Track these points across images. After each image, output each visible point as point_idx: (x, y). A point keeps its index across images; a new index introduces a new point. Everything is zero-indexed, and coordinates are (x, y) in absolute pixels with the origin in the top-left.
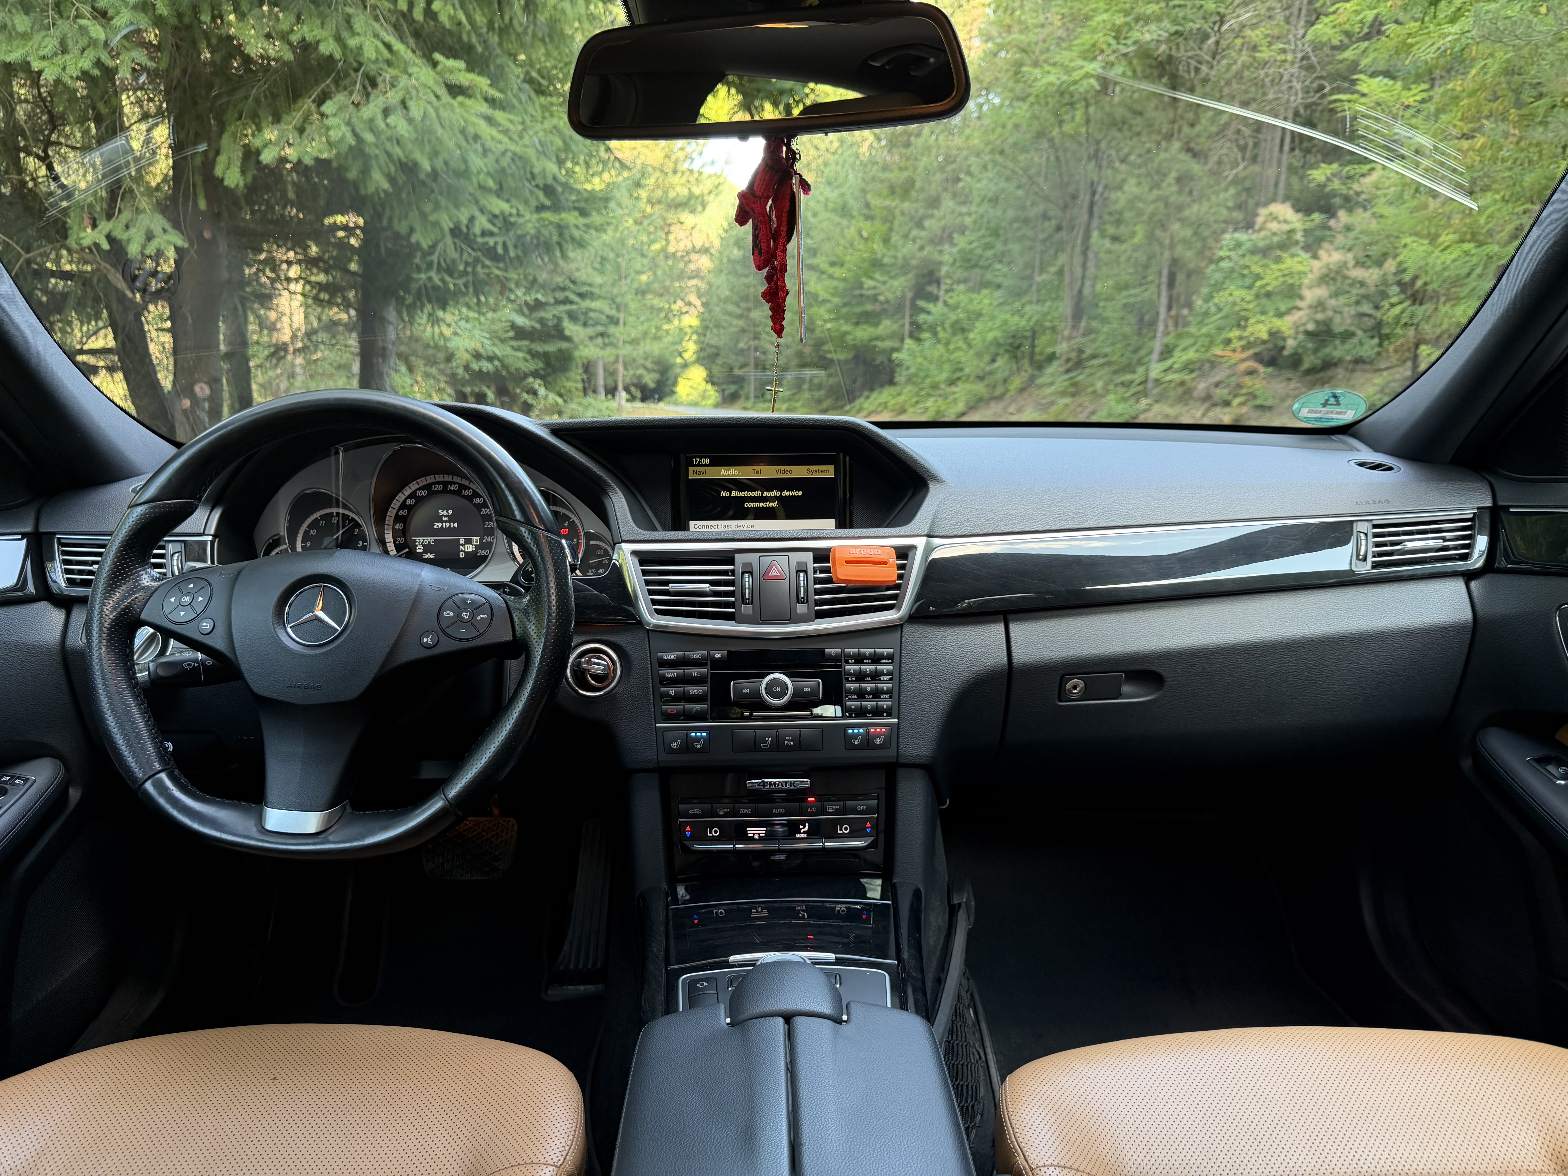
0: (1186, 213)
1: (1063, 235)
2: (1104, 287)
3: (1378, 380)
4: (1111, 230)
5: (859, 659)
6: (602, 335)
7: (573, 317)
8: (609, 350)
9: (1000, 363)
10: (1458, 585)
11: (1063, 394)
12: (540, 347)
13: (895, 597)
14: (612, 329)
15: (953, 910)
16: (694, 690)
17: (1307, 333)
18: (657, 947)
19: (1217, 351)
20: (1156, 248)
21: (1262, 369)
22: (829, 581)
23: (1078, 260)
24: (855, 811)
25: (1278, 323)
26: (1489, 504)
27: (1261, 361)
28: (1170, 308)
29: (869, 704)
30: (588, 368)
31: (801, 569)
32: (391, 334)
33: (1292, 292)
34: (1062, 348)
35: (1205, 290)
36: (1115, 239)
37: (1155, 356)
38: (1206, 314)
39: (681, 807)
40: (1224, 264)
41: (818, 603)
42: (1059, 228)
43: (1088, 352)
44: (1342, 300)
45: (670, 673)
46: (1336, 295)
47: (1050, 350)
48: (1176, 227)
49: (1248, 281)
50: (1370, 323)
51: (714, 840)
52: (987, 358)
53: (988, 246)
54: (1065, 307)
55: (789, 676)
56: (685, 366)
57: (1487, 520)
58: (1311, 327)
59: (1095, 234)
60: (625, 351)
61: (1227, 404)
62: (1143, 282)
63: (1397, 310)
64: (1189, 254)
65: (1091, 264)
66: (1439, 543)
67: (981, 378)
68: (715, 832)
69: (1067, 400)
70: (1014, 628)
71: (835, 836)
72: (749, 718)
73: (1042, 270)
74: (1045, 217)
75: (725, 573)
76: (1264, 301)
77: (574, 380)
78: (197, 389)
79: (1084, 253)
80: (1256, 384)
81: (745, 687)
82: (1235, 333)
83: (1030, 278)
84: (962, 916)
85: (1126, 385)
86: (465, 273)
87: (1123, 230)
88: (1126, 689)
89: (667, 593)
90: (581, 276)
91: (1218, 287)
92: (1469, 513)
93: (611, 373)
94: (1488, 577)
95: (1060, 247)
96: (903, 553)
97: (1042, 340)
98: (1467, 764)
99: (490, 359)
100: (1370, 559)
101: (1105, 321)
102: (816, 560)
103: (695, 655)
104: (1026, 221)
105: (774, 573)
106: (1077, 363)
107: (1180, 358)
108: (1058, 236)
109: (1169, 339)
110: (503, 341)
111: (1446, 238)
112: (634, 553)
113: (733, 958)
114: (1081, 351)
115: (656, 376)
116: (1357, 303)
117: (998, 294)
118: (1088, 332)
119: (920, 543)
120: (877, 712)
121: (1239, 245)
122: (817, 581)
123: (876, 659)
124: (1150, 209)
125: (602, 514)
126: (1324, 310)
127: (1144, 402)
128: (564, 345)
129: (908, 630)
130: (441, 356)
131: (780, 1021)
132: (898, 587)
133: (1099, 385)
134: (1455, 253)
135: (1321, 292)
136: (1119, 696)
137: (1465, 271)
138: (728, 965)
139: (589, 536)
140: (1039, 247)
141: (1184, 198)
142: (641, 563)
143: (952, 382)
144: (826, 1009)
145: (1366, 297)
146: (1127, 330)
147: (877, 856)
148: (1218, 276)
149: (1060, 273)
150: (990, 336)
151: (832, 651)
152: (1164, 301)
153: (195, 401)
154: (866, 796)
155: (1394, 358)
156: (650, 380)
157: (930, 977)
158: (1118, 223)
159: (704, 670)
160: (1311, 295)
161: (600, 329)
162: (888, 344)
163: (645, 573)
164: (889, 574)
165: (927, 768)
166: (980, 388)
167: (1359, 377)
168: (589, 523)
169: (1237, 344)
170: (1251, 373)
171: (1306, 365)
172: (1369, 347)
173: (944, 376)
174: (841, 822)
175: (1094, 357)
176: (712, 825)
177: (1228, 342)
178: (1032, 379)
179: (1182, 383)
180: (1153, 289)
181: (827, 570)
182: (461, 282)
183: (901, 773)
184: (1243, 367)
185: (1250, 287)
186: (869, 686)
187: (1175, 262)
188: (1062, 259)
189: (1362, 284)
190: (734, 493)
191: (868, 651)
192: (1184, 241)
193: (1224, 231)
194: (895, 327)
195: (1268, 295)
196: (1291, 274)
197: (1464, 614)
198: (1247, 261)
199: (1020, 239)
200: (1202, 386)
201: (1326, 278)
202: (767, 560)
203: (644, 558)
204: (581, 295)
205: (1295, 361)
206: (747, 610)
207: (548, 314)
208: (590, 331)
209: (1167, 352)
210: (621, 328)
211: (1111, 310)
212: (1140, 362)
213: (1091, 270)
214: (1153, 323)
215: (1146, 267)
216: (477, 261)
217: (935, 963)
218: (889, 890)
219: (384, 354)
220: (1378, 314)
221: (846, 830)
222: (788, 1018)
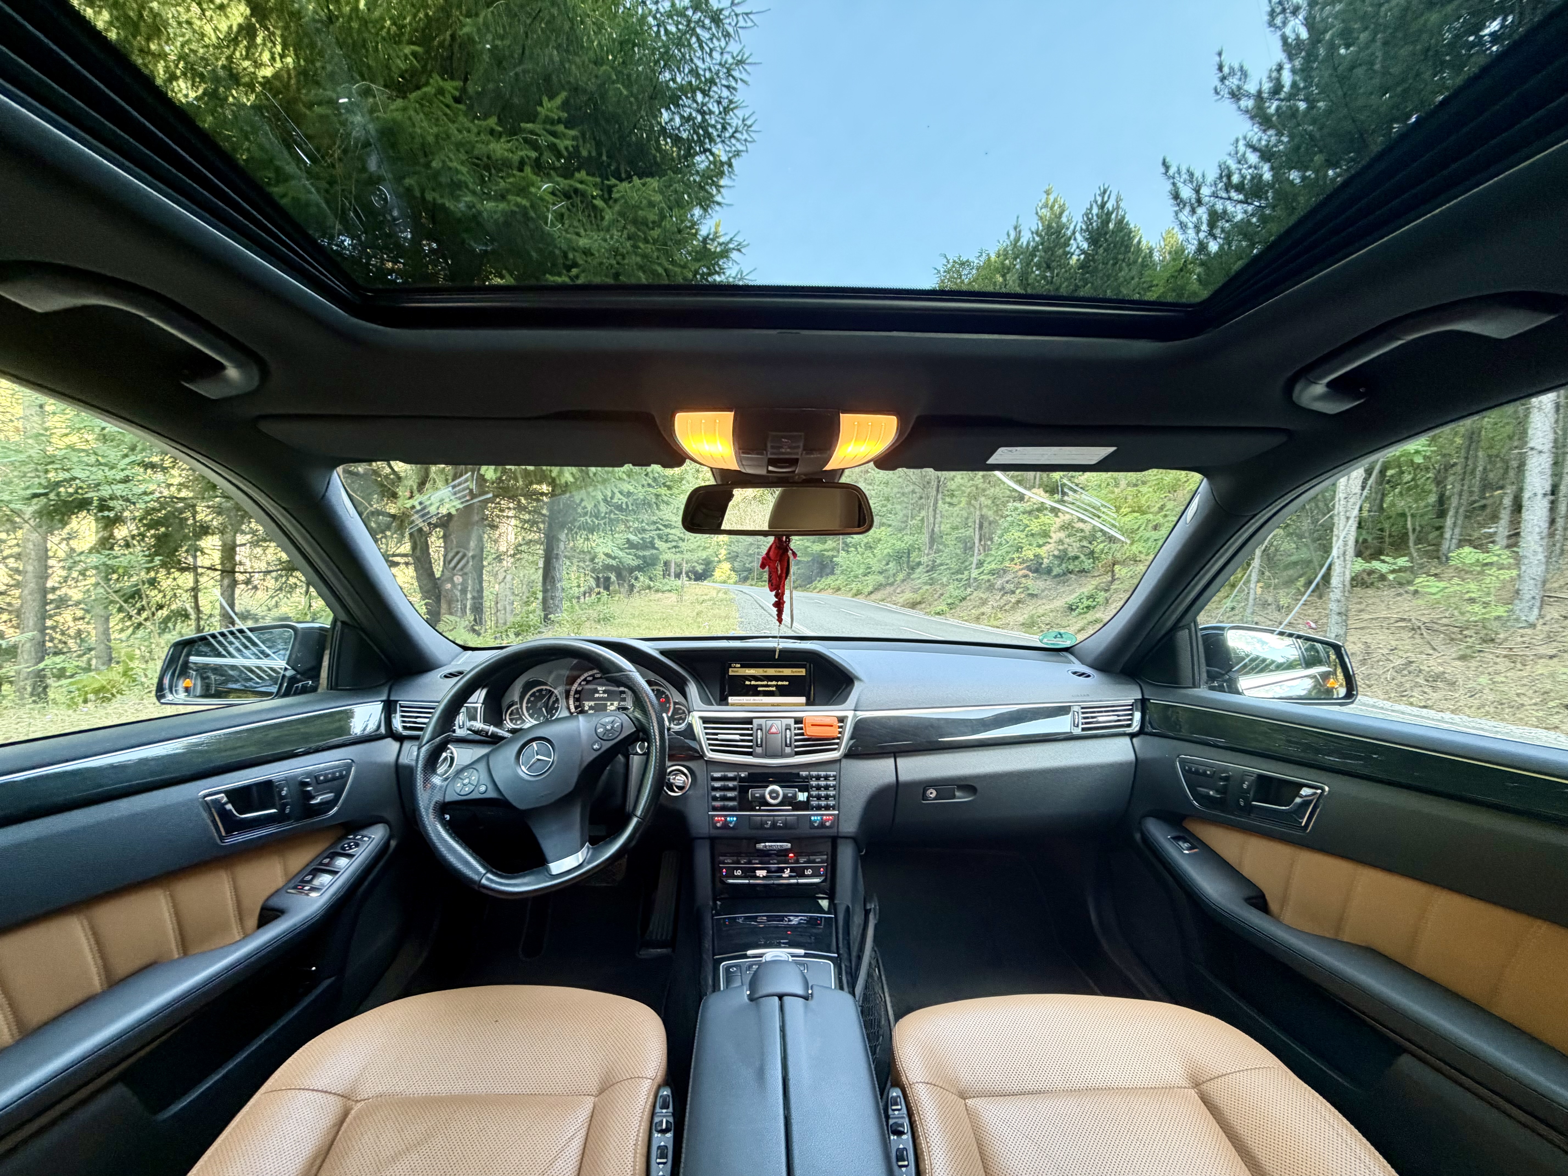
0: (987, 492)
1: (923, 501)
2: (946, 528)
3: (1095, 582)
4: (948, 500)
5: (818, 778)
6: (675, 547)
7: (660, 537)
8: (678, 555)
9: (891, 565)
10: (1127, 740)
11: (925, 584)
12: (641, 553)
13: (837, 744)
14: (681, 544)
15: (867, 913)
16: (730, 794)
17: (1054, 556)
18: (707, 944)
19: (1007, 564)
20: (972, 509)
21: (1031, 575)
22: (802, 734)
23: (931, 513)
24: (814, 862)
25: (1038, 550)
26: (1140, 697)
27: (1030, 570)
28: (980, 540)
29: (823, 803)
30: (666, 564)
31: (788, 728)
32: (562, 545)
33: (1046, 534)
34: (924, 559)
35: (999, 532)
36: (951, 504)
37: (974, 566)
38: (1000, 544)
39: (721, 858)
40: (1008, 519)
41: (797, 747)
42: (921, 498)
43: (938, 562)
44: (1072, 539)
45: (717, 784)
46: (1069, 536)
47: (917, 560)
48: (983, 499)
49: (1022, 528)
50: (1088, 551)
51: (738, 877)
52: (884, 563)
53: (884, 506)
54: (925, 538)
55: (781, 787)
56: (719, 562)
57: (1139, 706)
58: (1056, 553)
59: (940, 502)
60: (687, 556)
61: (1013, 592)
62: (966, 526)
63: (1101, 546)
64: (990, 513)
65: (938, 516)
66: (1116, 718)
67: (880, 573)
68: (738, 873)
69: (928, 587)
70: (898, 760)
71: (803, 876)
72: (760, 810)
73: (913, 518)
74: (913, 492)
75: (748, 729)
76: (1030, 538)
77: (659, 570)
78: (455, 579)
79: (935, 511)
80: (1030, 583)
81: (757, 793)
82: (1016, 555)
83: (906, 522)
84: (871, 916)
85: (960, 580)
86: (605, 517)
87: (955, 500)
88: (957, 794)
89: (716, 740)
90: (666, 517)
91: (1006, 530)
92: (1131, 702)
93: (678, 565)
94: (1142, 737)
95: (921, 508)
96: (842, 720)
97: (914, 555)
98: (1138, 836)
99: (614, 558)
100: (1081, 726)
101: (946, 546)
102: (796, 722)
103: (731, 775)
104: (903, 494)
105: (773, 730)
106: (932, 568)
107: (987, 567)
108: (920, 502)
109: (981, 557)
110: (621, 550)
111: (1124, 510)
112: (701, 718)
113: (749, 952)
114: (934, 561)
115: (703, 567)
116: (1080, 541)
117: (889, 529)
118: (938, 551)
119: (850, 714)
120: (827, 808)
121: (1016, 509)
122: (796, 735)
123: (826, 778)
124: (969, 490)
125: (684, 695)
126: (1063, 544)
127: (969, 590)
128: (655, 551)
129: (844, 761)
130: (588, 557)
131: (776, 998)
132: (838, 738)
133: (945, 580)
134: (1130, 517)
135: (1062, 535)
136: (954, 797)
137: (1136, 527)
138: (746, 956)
139: (675, 703)
140: (910, 507)
141: (986, 485)
142: (704, 722)
143: (865, 575)
144: (800, 992)
145: (1085, 537)
146: (958, 551)
147: (826, 885)
148: (1006, 524)
149: (922, 520)
150: (886, 552)
151: (804, 774)
152: (977, 537)
153: (454, 585)
154: (821, 854)
155: (1102, 570)
156: (699, 568)
157: (854, 954)
158: (952, 496)
159: (735, 783)
160: (1056, 536)
161: (674, 544)
162: (830, 553)
163: (705, 728)
164: (834, 732)
165: (854, 839)
166: (881, 579)
167: (1083, 580)
168: (676, 697)
169: (1016, 561)
170: (1025, 576)
171: (1054, 573)
172: (1087, 564)
173: (861, 571)
174: (807, 868)
175: (941, 565)
176: (737, 869)
177: (1012, 559)
178: (909, 574)
179: (989, 581)
180: (971, 530)
181: (801, 729)
182: (602, 522)
183: (839, 841)
184: (1021, 573)
185: (1023, 531)
186: (823, 793)
187: (982, 516)
188: (923, 513)
189: (1082, 531)
190: (753, 683)
191: (822, 774)
192: (987, 506)
193: (1008, 502)
194: (835, 545)
195: (1032, 535)
196: (1044, 525)
197: (1131, 757)
198: (1021, 517)
199: (900, 503)
200: (999, 583)
201: (1063, 528)
202: (770, 723)
203: (705, 720)
204: (665, 526)
205: (1049, 571)
206: (759, 750)
207: (646, 536)
208: (669, 545)
209: (980, 564)
210: (685, 543)
211: (950, 540)
212: (966, 569)
213: (938, 519)
214: (972, 548)
215: (967, 518)
216: (611, 511)
217: (857, 945)
218: (833, 906)
219: (557, 557)
220: (1092, 547)
221: (809, 872)
222: (781, 997)
